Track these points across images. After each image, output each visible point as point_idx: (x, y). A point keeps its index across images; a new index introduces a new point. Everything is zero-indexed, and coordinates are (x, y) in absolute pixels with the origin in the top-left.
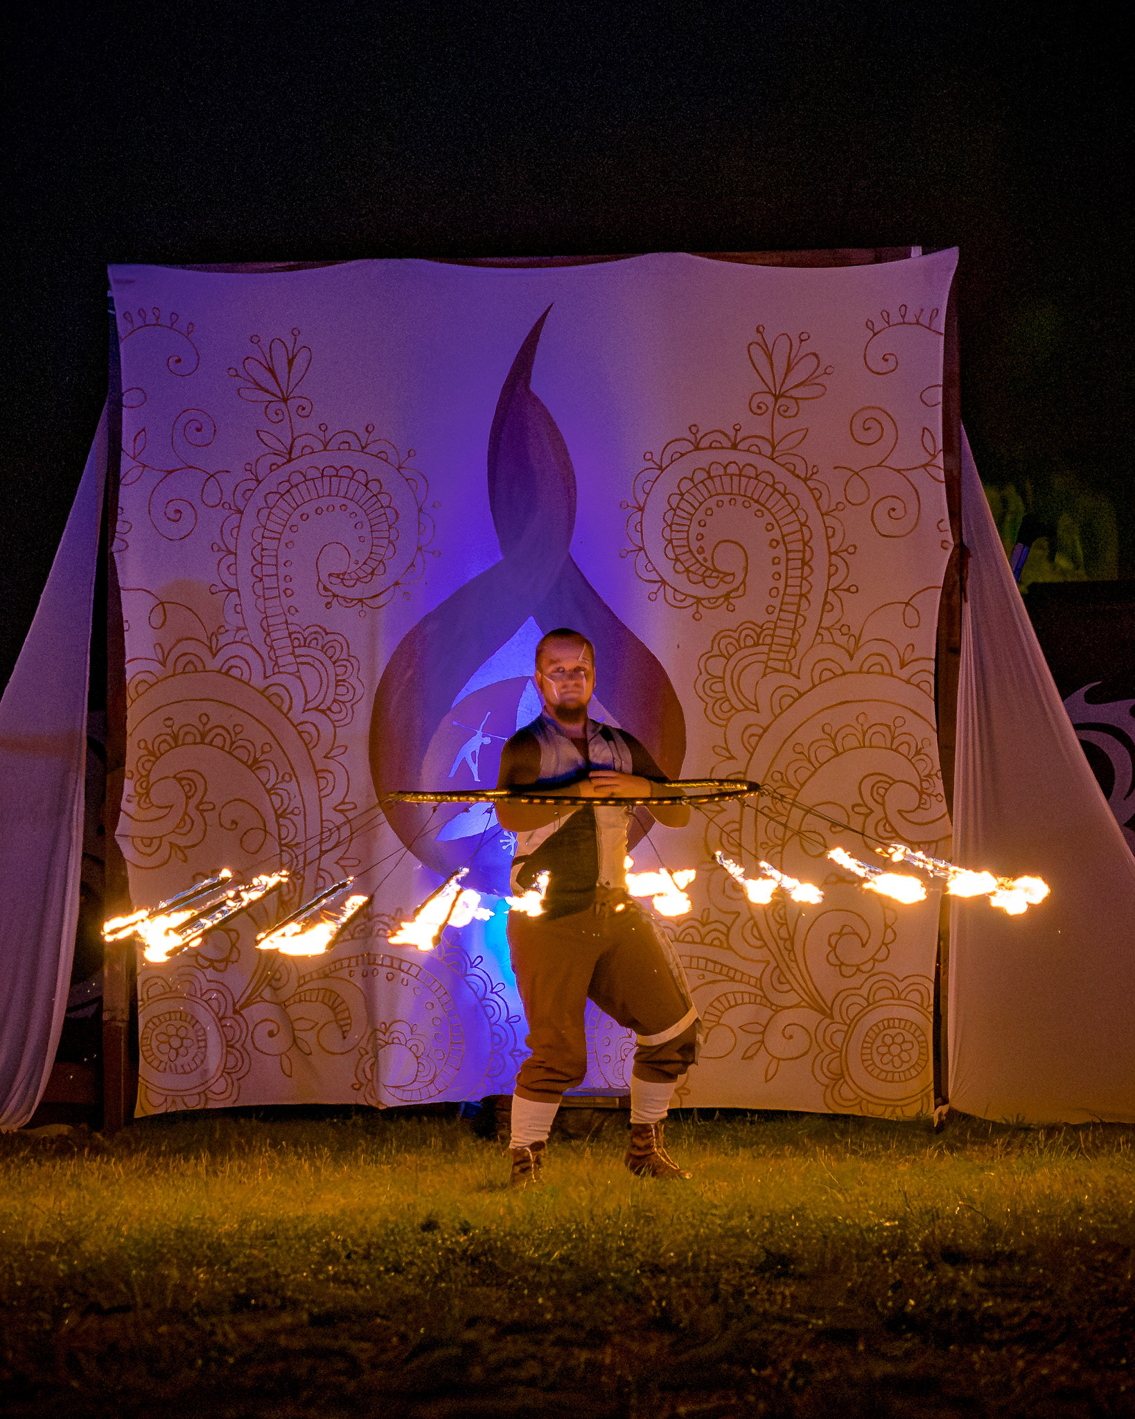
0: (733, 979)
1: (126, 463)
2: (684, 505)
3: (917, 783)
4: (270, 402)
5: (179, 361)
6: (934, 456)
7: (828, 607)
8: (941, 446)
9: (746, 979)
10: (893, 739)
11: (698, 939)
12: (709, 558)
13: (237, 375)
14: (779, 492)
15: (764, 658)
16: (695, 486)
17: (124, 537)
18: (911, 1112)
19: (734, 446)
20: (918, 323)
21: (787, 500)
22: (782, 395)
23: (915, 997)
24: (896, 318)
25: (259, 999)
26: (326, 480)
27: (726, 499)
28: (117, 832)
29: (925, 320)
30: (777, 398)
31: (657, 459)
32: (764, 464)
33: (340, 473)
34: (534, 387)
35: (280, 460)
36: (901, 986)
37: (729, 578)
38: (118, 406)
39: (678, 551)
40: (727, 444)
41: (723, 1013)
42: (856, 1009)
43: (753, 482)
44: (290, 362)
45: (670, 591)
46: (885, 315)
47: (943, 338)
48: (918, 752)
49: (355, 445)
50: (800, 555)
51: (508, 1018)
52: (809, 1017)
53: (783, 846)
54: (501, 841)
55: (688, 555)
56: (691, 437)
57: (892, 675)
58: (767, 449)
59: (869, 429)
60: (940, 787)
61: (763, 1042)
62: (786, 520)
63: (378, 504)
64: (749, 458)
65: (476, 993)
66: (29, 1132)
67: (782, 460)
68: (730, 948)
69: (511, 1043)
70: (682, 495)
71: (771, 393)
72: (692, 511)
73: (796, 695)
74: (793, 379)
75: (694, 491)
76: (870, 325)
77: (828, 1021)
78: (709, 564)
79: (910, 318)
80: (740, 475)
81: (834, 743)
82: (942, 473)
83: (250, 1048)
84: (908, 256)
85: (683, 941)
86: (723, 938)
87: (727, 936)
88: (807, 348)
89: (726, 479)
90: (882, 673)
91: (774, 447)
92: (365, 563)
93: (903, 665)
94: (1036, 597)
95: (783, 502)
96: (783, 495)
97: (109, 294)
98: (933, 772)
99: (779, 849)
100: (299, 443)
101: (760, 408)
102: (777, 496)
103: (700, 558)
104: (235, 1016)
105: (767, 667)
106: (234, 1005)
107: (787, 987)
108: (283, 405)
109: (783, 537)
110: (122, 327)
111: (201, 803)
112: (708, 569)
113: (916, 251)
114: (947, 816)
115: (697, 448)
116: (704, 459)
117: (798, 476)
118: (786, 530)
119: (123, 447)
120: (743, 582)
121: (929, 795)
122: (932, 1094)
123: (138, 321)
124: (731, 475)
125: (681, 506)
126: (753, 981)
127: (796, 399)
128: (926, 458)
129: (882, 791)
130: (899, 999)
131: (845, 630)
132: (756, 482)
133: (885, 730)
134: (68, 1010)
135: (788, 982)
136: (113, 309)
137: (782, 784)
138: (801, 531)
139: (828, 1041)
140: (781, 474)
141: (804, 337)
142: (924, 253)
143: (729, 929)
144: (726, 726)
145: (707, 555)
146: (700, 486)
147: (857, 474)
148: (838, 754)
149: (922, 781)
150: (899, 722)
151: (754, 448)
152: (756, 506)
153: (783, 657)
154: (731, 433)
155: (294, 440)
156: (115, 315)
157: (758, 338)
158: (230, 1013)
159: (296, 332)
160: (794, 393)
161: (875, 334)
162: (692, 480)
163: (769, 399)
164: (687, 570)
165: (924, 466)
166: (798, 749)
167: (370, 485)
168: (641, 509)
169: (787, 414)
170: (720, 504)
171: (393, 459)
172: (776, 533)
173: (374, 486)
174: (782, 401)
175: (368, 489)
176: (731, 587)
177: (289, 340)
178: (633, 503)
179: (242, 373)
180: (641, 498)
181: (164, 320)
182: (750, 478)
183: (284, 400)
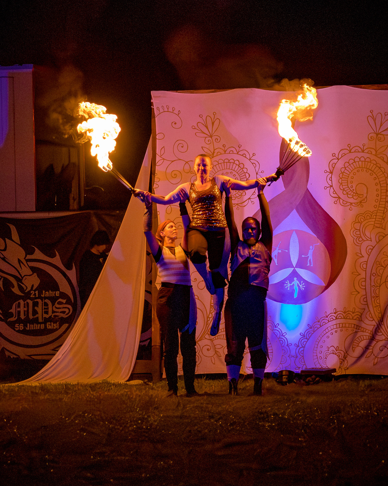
0: (363, 331)
1: (158, 158)
2: (346, 171)
4: (206, 137)
5: (175, 124)
9: (367, 331)
11: (351, 318)
12: (354, 189)
13: (195, 128)
15: (373, 223)
16: (350, 165)
17: (157, 183)
19: (363, 151)
22: (379, 134)
25: (204, 338)
26: (225, 164)
27: (360, 169)
28: (156, 283)
30: (377, 135)
31: (337, 156)
32: (373, 157)
33: (230, 161)
37: (361, 196)
38: (155, 139)
39: (344, 187)
40: (360, 150)
41: (359, 342)
43: (369, 164)
44: (213, 124)
45: (341, 201)
49: (235, 152)
50: (385, 188)
51: (288, 344)
53: (380, 286)
54: (285, 285)
55: (348, 188)
56: (348, 148)
58: (374, 152)
61: (372, 352)
62: (381, 176)
63: (243, 172)
64: (368, 155)
65: (277, 336)
66: (128, 383)
67: (379, 156)
68: (362, 321)
69: (289, 353)
70: (345, 168)
71: (375, 133)
72: (349, 173)
73: (384, 236)
74: (383, 128)
75: (349, 167)
78: (354, 191)
80: (365, 161)
83: (201, 354)
85: (346, 319)
87: (361, 317)
88: (387, 118)
89: (360, 163)
91: (376, 152)
95: (380, 170)
96: (380, 168)
97: (152, 101)
99: (378, 287)
100: (216, 151)
101: (371, 138)
102: (377, 168)
103: (352, 189)
105: (374, 226)
107: (381, 334)
108: (210, 138)
109: (380, 182)
110: (156, 112)
112: (354, 193)
115: (350, 152)
116: (353, 156)
117: (385, 162)
118: (380, 180)
119: (157, 153)
120: (366, 197)
123: (161, 110)
124: (362, 161)
125: (345, 172)
126: (369, 332)
127: (383, 135)
132: (370, 163)
134: (140, 342)
135: (381, 332)
136: (153, 106)
137: (379, 265)
138: (386, 180)
140: (379, 161)
141: (386, 114)
143: (362, 314)
144: (360, 246)
145: (354, 188)
146: (352, 165)
151: (369, 152)
152: (370, 172)
153: (380, 222)
154: (362, 147)
155: (214, 150)
156: (154, 108)
157: (370, 114)
159: (215, 113)
160: (383, 133)
162: (349, 163)
163: (375, 135)
164: (347, 194)
166: (385, 253)
167: (240, 165)
168: (331, 173)
169: (381, 140)
170: (358, 171)
171: (248, 156)
172: (377, 181)
173: (242, 166)
174: (379, 136)
175: (239, 166)
176: (362, 199)
177: (212, 116)
178: (328, 171)
179: (196, 127)
180: (331, 169)
181: (170, 110)
182: (368, 162)
183: (211, 136)
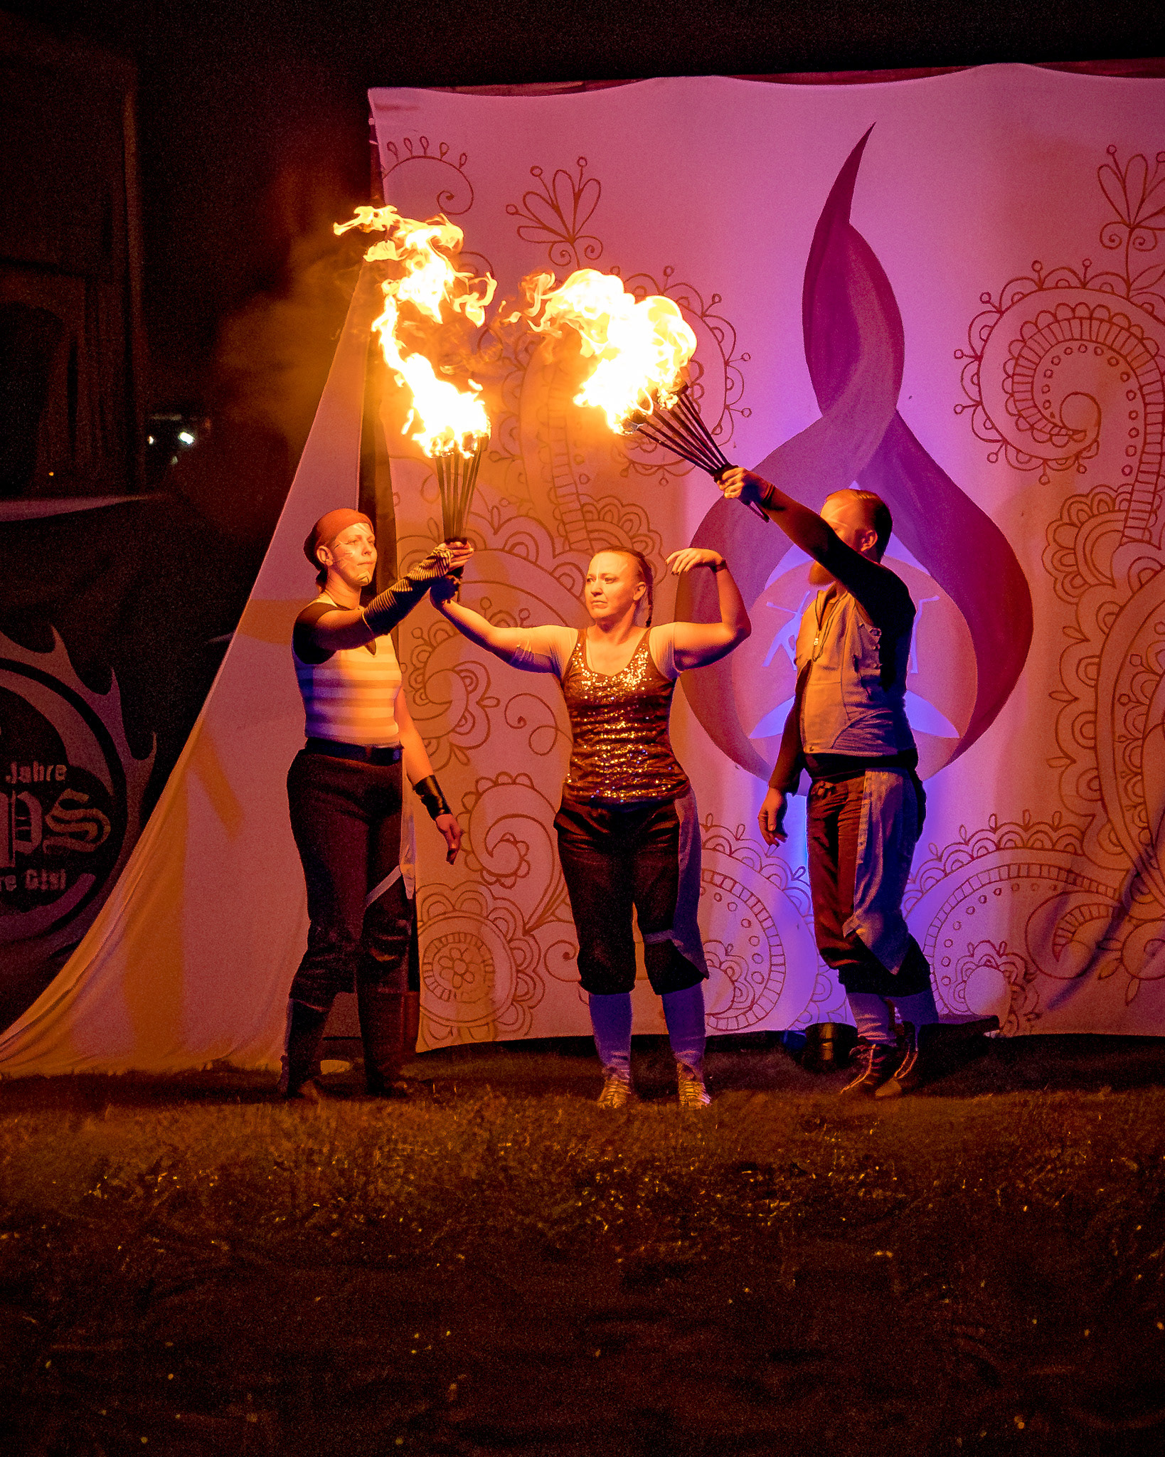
0: (1088, 891)
2: (1026, 352)
4: (555, 242)
5: (451, 198)
9: (1102, 889)
11: (1048, 845)
12: (1056, 412)
13: (516, 213)
14: (1136, 337)
15: (1119, 526)
16: (1039, 331)
19: (1084, 285)
21: (1144, 346)
22: (1138, 226)
25: (552, 918)
27: (1075, 345)
30: (1132, 228)
31: (995, 299)
32: (1116, 304)
34: (854, 221)
37: (1079, 436)
39: (1021, 405)
40: (1074, 282)
41: (1077, 928)
43: (1105, 326)
44: (577, 196)
45: (1012, 452)
49: (652, 289)
50: (1160, 408)
53: (1144, 739)
55: (1033, 410)
56: (1034, 276)
58: (1121, 288)
61: (1121, 960)
62: (1145, 368)
64: (1101, 298)
65: (798, 911)
67: (1138, 301)
68: (1084, 854)
70: (1024, 341)
71: (1125, 223)
72: (1037, 360)
73: (1158, 568)
74: (1150, 208)
75: (1038, 337)
78: (1056, 420)
80: (1091, 318)
83: (541, 970)
85: (1032, 848)
86: (1077, 844)
87: (1082, 842)
89: (1075, 323)
91: (1129, 285)
95: (1140, 349)
96: (1140, 340)
97: (371, 122)
99: (1140, 742)
101: (1112, 240)
102: (1133, 341)
103: (1047, 413)
104: (526, 938)
105: (1123, 536)
106: (524, 925)
107: (1149, 898)
108: (567, 247)
109: (1141, 388)
110: (385, 158)
111: (482, 699)
112: (1055, 425)
115: (1041, 288)
116: (1049, 300)
117: (1157, 318)
118: (1143, 380)
120: (1096, 440)
123: (404, 153)
124: (1081, 319)
125: (1023, 354)
126: (1110, 893)
127: (1153, 230)
132: (1108, 325)
135: (1152, 894)
136: (377, 141)
137: (1142, 670)
138: (1161, 381)
140: (1138, 316)
141: (1161, 157)
143: (1084, 833)
144: (1077, 604)
145: (1055, 409)
146: (1046, 332)
151: (1106, 287)
152: (1109, 354)
153: (1142, 524)
154: (1080, 270)
156: (377, 147)
157: (1108, 160)
158: (519, 934)
159: (582, 162)
160: (1152, 223)
162: (1036, 324)
163: (1123, 231)
164: (1032, 428)
166: (1160, 629)
168: (977, 358)
169: (1143, 247)
170: (1068, 352)
171: (696, 306)
172: (1133, 384)
174: (1137, 232)
176: (1082, 445)
177: (574, 171)
178: (968, 352)
179: (522, 210)
180: (978, 345)
181: (434, 151)
182: (1102, 321)
183: (572, 240)
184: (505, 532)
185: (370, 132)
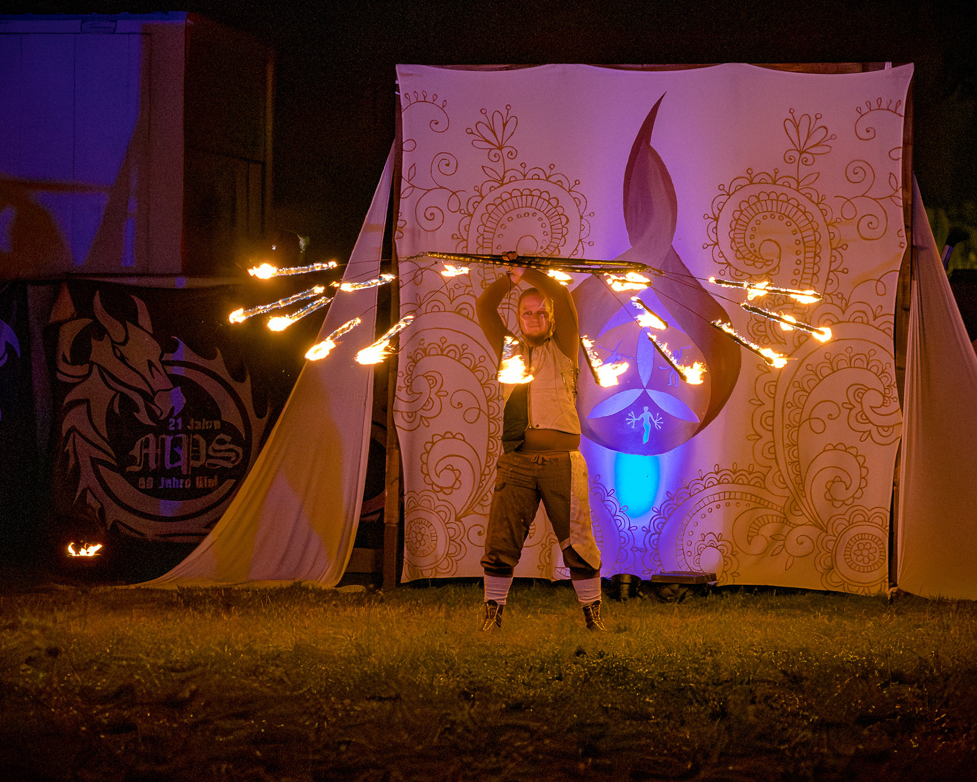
0: (767, 507)
1: (404, 185)
2: (742, 217)
3: (882, 389)
4: (492, 149)
5: (437, 123)
6: (897, 191)
7: (830, 282)
8: (900, 185)
9: (774, 507)
10: (868, 364)
11: (746, 482)
12: (757, 250)
13: (472, 133)
14: (801, 211)
16: (750, 206)
17: (401, 229)
18: (874, 591)
19: (774, 183)
20: (888, 110)
21: (806, 216)
22: (805, 152)
23: (879, 521)
24: (875, 106)
26: (524, 197)
27: (768, 214)
29: (892, 107)
30: (801, 153)
31: (727, 189)
32: (792, 193)
33: (533, 193)
34: (653, 144)
35: (496, 185)
36: (870, 514)
37: (769, 263)
38: (400, 150)
39: (738, 245)
40: (770, 181)
41: (760, 528)
42: (842, 527)
43: (785, 205)
44: (504, 125)
45: (733, 271)
46: (869, 104)
47: (903, 118)
48: (883, 372)
49: (542, 176)
50: (813, 249)
51: (630, 527)
52: (813, 532)
53: (800, 426)
54: (627, 419)
55: (745, 248)
56: (748, 176)
57: (868, 324)
58: (794, 184)
59: (857, 173)
60: (895, 393)
61: (784, 546)
62: (805, 228)
63: (556, 213)
64: (783, 190)
65: (610, 511)
66: (338, 589)
67: (803, 191)
68: (765, 488)
69: (631, 542)
70: (741, 211)
71: (798, 150)
72: (748, 221)
74: (811, 142)
75: (749, 209)
76: (859, 110)
77: (824, 534)
78: (757, 254)
79: (884, 106)
80: (777, 200)
81: (831, 363)
82: (901, 201)
83: (465, 540)
84: (883, 68)
85: (737, 483)
86: (762, 482)
87: (764, 481)
88: (820, 123)
89: (769, 202)
90: (863, 322)
91: (799, 183)
92: (547, 248)
93: (875, 318)
94: (956, 278)
95: (803, 217)
96: (804, 213)
97: (397, 82)
98: (892, 384)
99: (797, 428)
100: (508, 175)
101: (791, 159)
102: (800, 213)
103: (752, 250)
104: (457, 522)
106: (456, 515)
107: (800, 513)
108: (498, 151)
109: (803, 238)
110: (403, 102)
111: (439, 391)
112: (756, 257)
113: (888, 65)
114: (900, 410)
115: (751, 183)
116: (754, 190)
117: (813, 202)
118: (804, 234)
119: (403, 175)
120: (778, 265)
121: (889, 397)
122: (887, 580)
123: (413, 100)
124: (772, 200)
125: (741, 218)
126: (779, 509)
127: (813, 154)
128: (892, 192)
129: (860, 395)
130: (868, 521)
131: (840, 296)
132: (787, 204)
133: (863, 357)
134: (362, 516)
135: (801, 510)
136: (399, 92)
137: (799, 389)
138: (814, 234)
139: (824, 545)
140: (803, 200)
141: (818, 116)
142: (893, 66)
143: (765, 477)
145: (756, 248)
146: (753, 206)
147: (849, 200)
148: (834, 372)
149: (885, 389)
150: (872, 353)
151: (786, 184)
152: (786, 220)
154: (773, 175)
155: (505, 173)
156: (399, 96)
157: (790, 116)
158: (453, 520)
159: (508, 107)
160: (813, 150)
161: (862, 116)
162: (748, 202)
163: (797, 155)
164: (744, 258)
165: (890, 196)
166: (809, 367)
167: (551, 201)
168: (716, 219)
169: (807, 163)
170: (765, 218)
171: (566, 186)
172: (799, 236)
173: (554, 202)
174: (804, 155)
175: (550, 203)
176: (770, 268)
177: (504, 112)
178: (711, 215)
179: (475, 131)
180: (716, 212)
181: (429, 99)
182: (783, 201)
183: (500, 148)
184: (456, 303)
185: (396, 87)
